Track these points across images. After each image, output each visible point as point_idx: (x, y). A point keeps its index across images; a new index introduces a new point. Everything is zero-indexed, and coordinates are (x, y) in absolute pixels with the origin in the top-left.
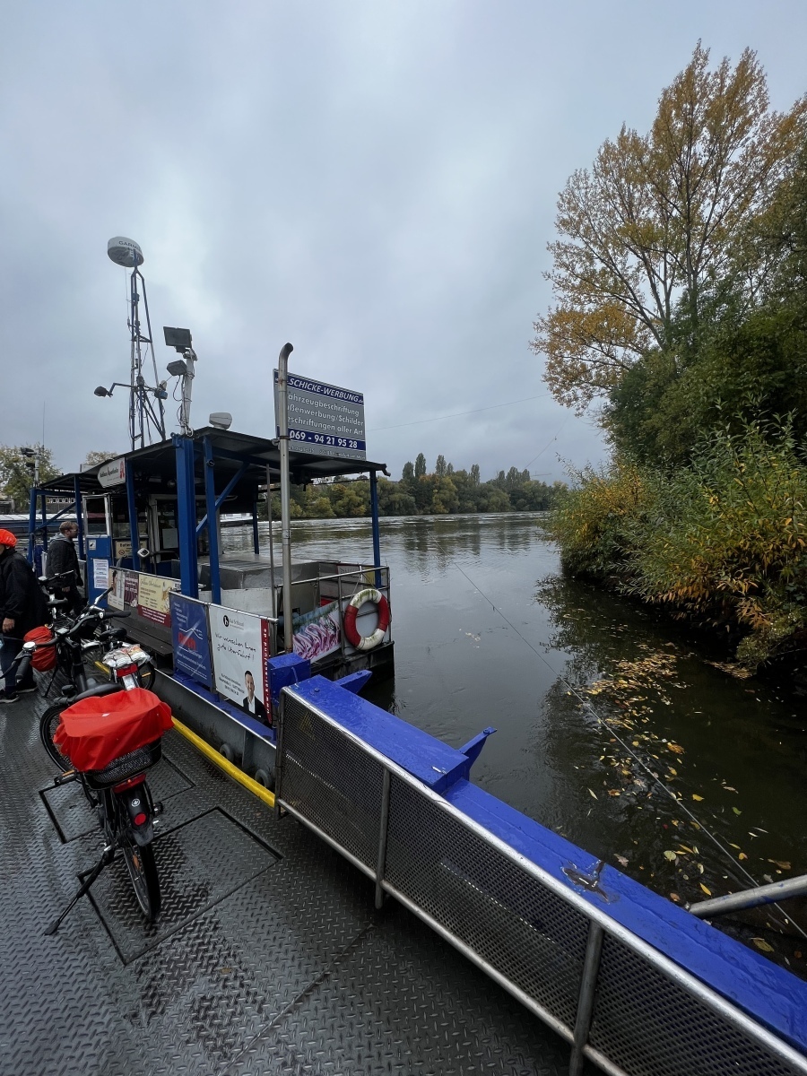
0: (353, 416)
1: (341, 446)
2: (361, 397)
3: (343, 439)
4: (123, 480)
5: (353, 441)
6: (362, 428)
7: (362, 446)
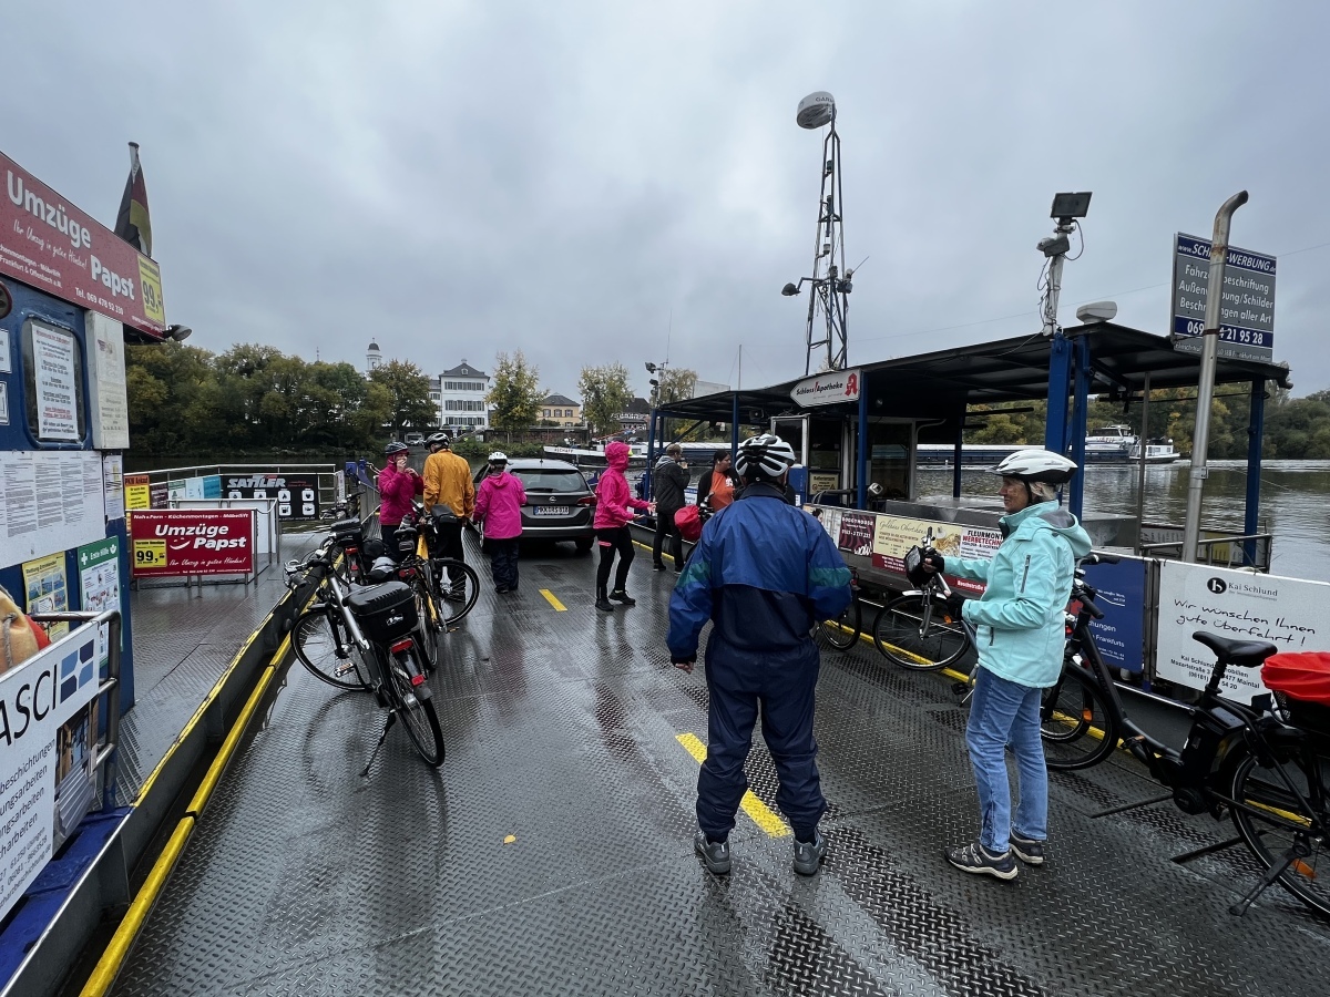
0: (1259, 294)
1: (1244, 342)
2: (1273, 264)
3: (1246, 331)
4: (854, 397)
5: (1258, 333)
6: (1270, 312)
7: (1268, 340)
